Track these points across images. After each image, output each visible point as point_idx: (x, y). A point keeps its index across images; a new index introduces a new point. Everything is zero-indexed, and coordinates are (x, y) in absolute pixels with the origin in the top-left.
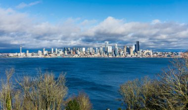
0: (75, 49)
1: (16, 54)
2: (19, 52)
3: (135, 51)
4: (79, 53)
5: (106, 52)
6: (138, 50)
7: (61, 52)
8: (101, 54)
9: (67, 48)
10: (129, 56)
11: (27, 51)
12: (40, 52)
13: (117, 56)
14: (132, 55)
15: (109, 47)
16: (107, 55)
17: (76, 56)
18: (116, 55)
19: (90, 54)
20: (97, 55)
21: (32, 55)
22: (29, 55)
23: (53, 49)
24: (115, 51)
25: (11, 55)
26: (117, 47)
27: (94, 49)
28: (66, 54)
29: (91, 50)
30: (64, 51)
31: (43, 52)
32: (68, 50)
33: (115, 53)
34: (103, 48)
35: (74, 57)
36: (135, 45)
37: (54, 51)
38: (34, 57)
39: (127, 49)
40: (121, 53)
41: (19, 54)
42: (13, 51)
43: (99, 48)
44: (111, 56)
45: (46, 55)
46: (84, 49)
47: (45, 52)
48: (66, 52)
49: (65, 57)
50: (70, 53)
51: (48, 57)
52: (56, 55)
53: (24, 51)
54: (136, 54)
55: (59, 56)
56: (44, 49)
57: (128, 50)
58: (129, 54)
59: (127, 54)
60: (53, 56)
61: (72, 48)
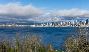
0: (57, 23)
1: (32, 25)
3: (86, 24)
4: (59, 25)
5: (72, 24)
6: (88, 23)
7: (51, 25)
8: (69, 25)
9: (54, 23)
10: (83, 26)
11: (37, 24)
12: (42, 24)
13: (77, 26)
15: (73, 22)
16: (72, 26)
17: (58, 26)
18: (76, 26)
19: (64, 25)
20: (67, 26)
21: (39, 26)
22: (38, 26)
23: (47, 23)
24: (76, 24)
25: (30, 26)
26: (77, 22)
27: (66, 23)
28: (53, 25)
30: (52, 24)
32: (54, 24)
33: (76, 25)
34: (70, 22)
35: (57, 26)
36: (86, 21)
38: (40, 26)
39: (82, 22)
40: (79, 24)
41: (34, 25)
43: (68, 23)
44: (74, 26)
45: (45, 26)
46: (61, 23)
47: (44, 25)
48: (53, 24)
49: (53, 26)
50: (55, 25)
52: (49, 26)
54: (87, 25)
56: (44, 23)
57: (83, 23)
58: (83, 25)
59: (82, 25)
60: (47, 26)
61: (56, 23)
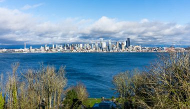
0: (73, 45)
1: (21, 50)
2: (23, 48)
3: (127, 46)
4: (77, 48)
5: (101, 48)
6: (129, 46)
7: (61, 48)
8: (96, 49)
9: (67, 44)
10: (121, 51)
11: (31, 47)
12: (42, 48)
13: (111, 51)
14: (124, 50)
15: (103, 43)
16: (101, 50)
17: (74, 51)
18: (109, 50)
19: (87, 49)
20: (93, 50)
21: (36, 50)
22: (33, 51)
23: (53, 46)
24: (108, 47)
25: (16, 50)
26: (110, 43)
27: (91, 45)
28: (66, 49)
29: (88, 45)
30: (64, 47)
31: (44, 48)
32: (67, 46)
33: (108, 48)
34: (99, 44)
35: (73, 52)
36: (127, 42)
37: (55, 47)
38: (37, 52)
39: (119, 44)
40: (114, 48)
41: (23, 50)
42: (18, 47)
43: (94, 44)
44: (105, 51)
45: (48, 50)
46: (81, 45)
47: (47, 48)
48: (65, 47)
49: (64, 52)
50: (69, 48)
51: (49, 52)
52: (57, 50)
53: (28, 47)
54: (127, 49)
55: (59, 51)
56: (46, 45)
57: (120, 46)
58: (121, 49)
59: (119, 49)
60: (54, 51)
61: (71, 44)
